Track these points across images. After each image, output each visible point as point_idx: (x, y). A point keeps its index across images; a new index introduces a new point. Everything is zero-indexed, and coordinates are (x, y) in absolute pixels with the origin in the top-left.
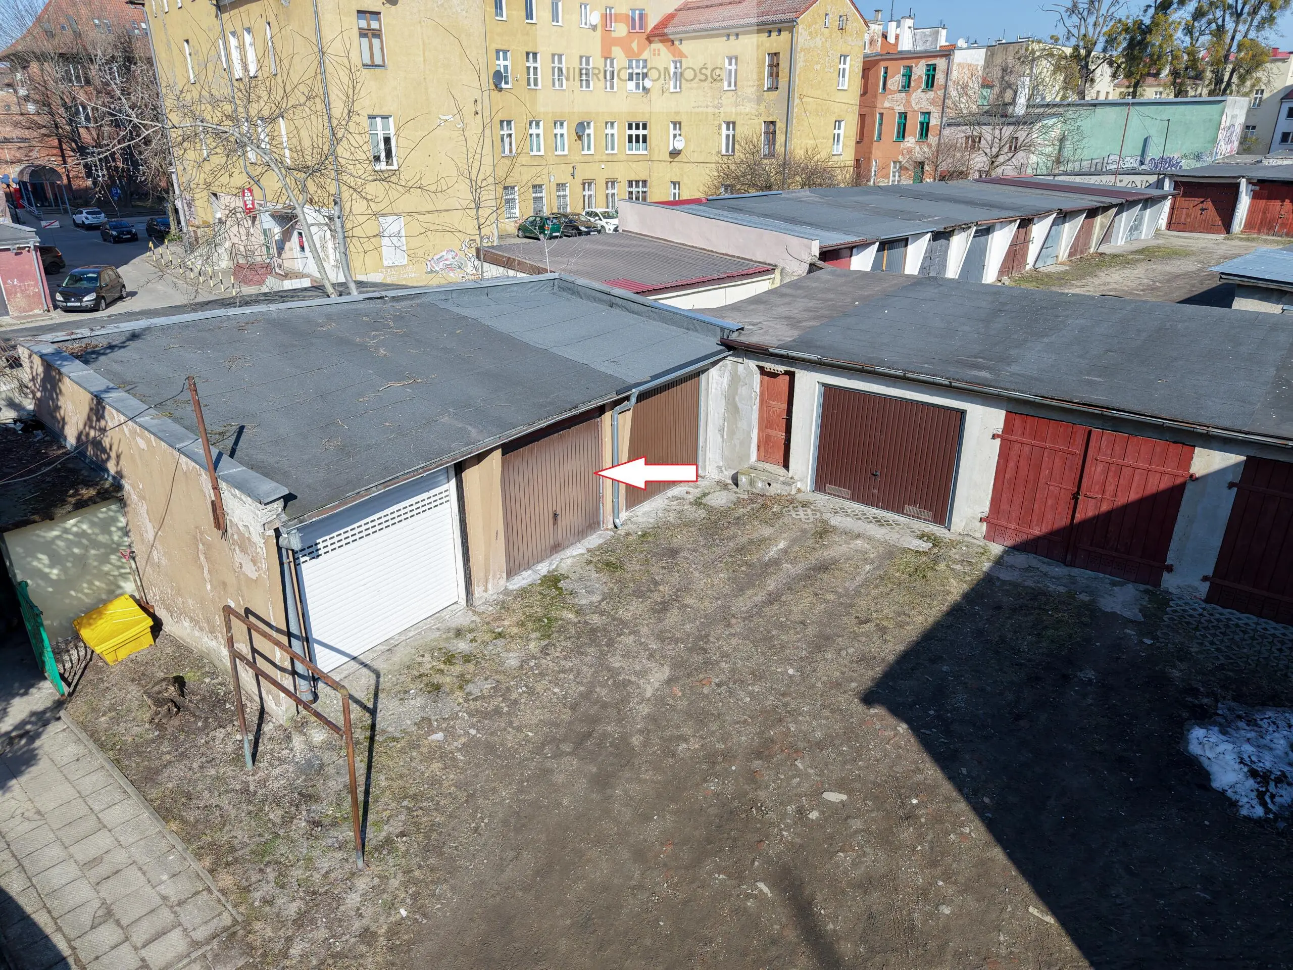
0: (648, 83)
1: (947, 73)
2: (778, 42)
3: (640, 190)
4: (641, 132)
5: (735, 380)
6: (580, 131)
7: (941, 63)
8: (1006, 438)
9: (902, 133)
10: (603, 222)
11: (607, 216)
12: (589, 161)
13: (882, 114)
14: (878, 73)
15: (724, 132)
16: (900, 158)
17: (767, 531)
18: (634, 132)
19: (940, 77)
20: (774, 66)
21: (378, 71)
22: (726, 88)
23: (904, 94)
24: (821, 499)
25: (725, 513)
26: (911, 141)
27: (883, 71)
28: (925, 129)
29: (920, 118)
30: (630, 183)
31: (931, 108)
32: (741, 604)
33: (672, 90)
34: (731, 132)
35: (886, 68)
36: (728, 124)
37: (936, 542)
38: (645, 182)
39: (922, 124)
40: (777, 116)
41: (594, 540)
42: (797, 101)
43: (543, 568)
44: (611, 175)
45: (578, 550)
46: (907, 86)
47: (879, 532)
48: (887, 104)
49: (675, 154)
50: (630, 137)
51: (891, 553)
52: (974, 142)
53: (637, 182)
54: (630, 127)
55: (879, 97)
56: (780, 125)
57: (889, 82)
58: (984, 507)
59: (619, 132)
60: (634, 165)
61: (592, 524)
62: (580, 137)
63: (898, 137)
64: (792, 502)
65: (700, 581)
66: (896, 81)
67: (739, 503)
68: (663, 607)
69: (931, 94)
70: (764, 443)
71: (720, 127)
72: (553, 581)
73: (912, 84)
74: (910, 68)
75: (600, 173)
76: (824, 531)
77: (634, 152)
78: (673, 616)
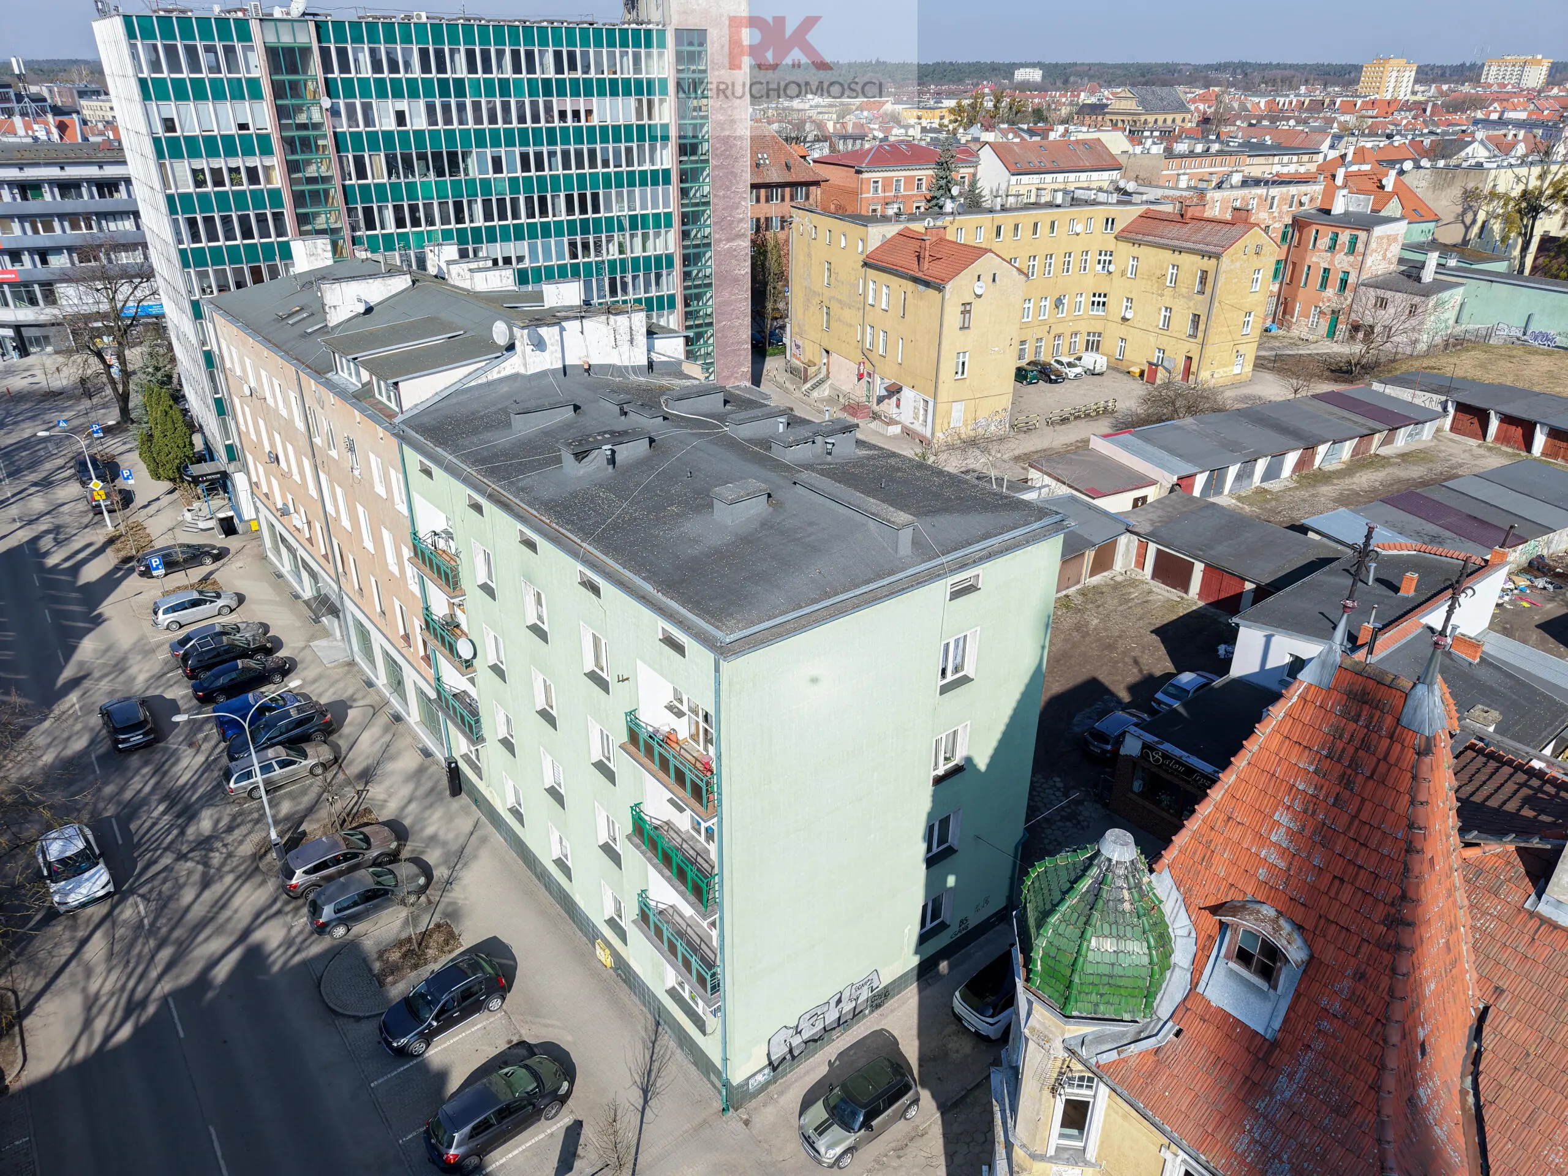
0: (1112, 268)
1: (1366, 244)
2: (1209, 264)
3: (1096, 339)
4: (1102, 299)
5: (1129, 541)
6: (1058, 303)
7: (1362, 235)
8: (1204, 572)
9: (1324, 284)
10: (1067, 370)
11: (1070, 365)
12: (1061, 321)
13: (1309, 267)
14: (1310, 233)
15: (1163, 312)
16: (1321, 304)
17: (1132, 590)
18: (1096, 299)
19: (1360, 246)
20: (1203, 280)
21: (966, 331)
22: (1168, 284)
23: (1329, 254)
24: (1153, 582)
25: (1120, 583)
26: (1330, 292)
27: (1314, 232)
28: (1344, 283)
29: (1341, 275)
30: (1089, 334)
31: (1350, 269)
32: (1120, 608)
33: (1129, 275)
34: (1168, 314)
35: (1317, 232)
36: (1166, 308)
37: (1182, 598)
38: (1100, 335)
39: (1342, 280)
40: (1202, 312)
41: (1078, 587)
42: (1216, 304)
43: (1064, 593)
44: (1074, 330)
45: (1073, 589)
46: (1332, 248)
47: (1166, 594)
48: (1314, 259)
49: (1124, 319)
50: (1093, 303)
51: (1168, 600)
52: (1382, 303)
53: (1094, 334)
54: (1094, 295)
55: (1309, 253)
56: (1203, 318)
57: (1318, 242)
58: (1198, 591)
59: (1085, 300)
60: (1093, 322)
61: (1078, 582)
62: (1057, 307)
63: (1321, 286)
64: (1142, 582)
65: (1109, 601)
66: (1324, 242)
67: (1126, 580)
68: (1099, 606)
69: (1351, 258)
70: (1137, 562)
71: (1160, 309)
72: (1067, 596)
73: (1337, 247)
74: (1337, 235)
75: (1067, 329)
76: (1150, 592)
77: (1095, 313)
78: (1101, 609)
